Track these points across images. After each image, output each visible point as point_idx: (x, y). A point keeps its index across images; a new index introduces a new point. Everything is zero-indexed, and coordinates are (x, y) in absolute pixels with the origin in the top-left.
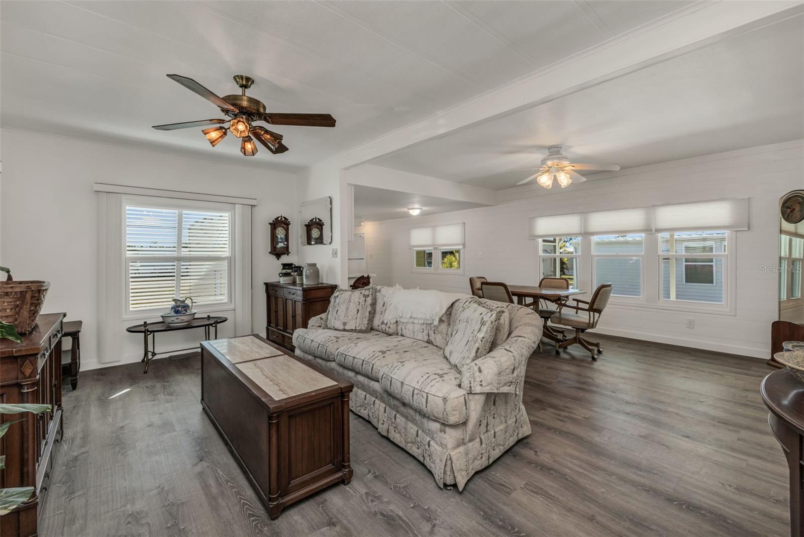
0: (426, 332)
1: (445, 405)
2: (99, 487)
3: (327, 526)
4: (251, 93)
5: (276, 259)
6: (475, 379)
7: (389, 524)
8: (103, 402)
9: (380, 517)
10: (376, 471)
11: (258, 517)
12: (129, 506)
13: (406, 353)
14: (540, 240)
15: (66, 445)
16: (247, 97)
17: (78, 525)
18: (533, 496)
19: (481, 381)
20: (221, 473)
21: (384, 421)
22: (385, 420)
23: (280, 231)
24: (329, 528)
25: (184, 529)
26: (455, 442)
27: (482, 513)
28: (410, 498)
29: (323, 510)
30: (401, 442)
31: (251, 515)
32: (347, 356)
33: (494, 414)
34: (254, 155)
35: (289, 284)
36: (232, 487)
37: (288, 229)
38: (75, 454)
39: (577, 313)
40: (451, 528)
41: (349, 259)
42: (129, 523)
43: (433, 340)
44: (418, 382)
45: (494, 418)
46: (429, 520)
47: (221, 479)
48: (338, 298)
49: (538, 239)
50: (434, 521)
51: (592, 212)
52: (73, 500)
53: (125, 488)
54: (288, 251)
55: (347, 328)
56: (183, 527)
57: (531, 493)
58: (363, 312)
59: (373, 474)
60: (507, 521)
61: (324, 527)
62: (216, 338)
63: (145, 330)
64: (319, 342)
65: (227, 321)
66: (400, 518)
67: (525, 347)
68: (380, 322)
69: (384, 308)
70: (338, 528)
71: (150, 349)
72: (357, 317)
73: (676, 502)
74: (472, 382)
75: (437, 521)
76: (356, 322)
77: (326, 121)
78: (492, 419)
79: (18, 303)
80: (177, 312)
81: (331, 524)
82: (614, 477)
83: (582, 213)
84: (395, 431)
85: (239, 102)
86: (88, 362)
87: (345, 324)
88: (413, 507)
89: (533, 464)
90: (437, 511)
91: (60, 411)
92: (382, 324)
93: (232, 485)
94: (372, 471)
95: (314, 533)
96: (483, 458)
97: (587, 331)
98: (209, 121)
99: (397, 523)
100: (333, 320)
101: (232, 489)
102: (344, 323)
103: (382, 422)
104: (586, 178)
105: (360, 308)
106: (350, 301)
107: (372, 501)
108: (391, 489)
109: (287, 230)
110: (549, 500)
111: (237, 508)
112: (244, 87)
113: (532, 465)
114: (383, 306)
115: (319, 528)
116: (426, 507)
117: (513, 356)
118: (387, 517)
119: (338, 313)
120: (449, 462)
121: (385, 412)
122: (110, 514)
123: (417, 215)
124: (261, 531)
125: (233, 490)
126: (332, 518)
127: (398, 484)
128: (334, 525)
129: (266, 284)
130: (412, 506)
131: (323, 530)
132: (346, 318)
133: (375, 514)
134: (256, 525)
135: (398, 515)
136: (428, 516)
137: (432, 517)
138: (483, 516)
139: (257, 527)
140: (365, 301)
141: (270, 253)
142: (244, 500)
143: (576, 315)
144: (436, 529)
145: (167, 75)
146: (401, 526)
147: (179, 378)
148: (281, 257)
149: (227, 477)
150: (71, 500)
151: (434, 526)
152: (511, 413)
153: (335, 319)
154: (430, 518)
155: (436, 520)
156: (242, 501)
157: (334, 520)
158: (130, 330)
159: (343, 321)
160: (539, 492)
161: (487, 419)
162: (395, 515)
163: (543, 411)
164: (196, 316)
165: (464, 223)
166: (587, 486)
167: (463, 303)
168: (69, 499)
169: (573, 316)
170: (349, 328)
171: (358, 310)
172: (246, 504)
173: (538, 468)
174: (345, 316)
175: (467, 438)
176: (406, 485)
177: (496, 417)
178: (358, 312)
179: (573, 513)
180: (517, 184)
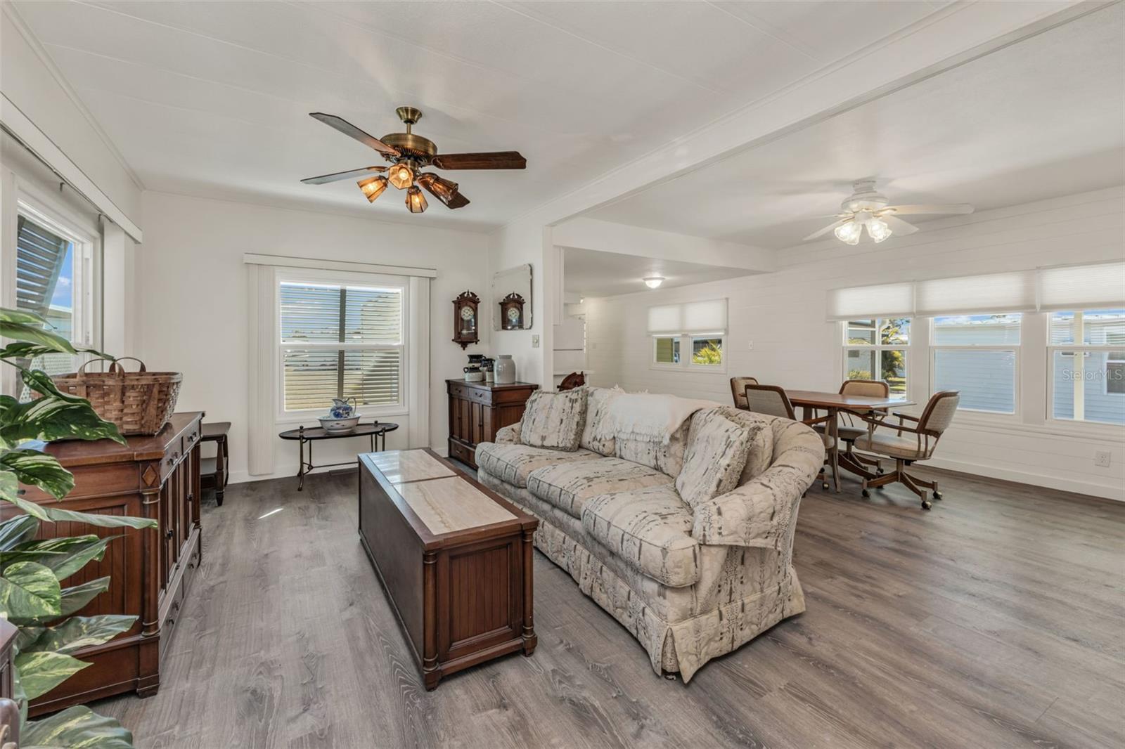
0: (653, 454)
1: (664, 559)
2: (232, 625)
3: (496, 708)
4: (417, 130)
5: (462, 348)
6: (711, 524)
7: (580, 717)
8: (250, 522)
9: (569, 705)
10: (570, 642)
11: (411, 684)
12: (262, 652)
13: (622, 482)
14: (845, 324)
15: (204, 571)
16: (413, 135)
17: (205, 669)
18: (797, 704)
19: (720, 528)
20: (373, 623)
21: (586, 574)
22: (588, 574)
23: (467, 311)
24: (498, 710)
25: (321, 688)
26: (679, 613)
27: (715, 718)
28: (613, 684)
29: (494, 686)
30: (608, 605)
31: (402, 682)
32: (541, 483)
33: (742, 578)
34: (423, 211)
35: (476, 382)
36: (384, 643)
37: (477, 308)
38: (212, 583)
39: (899, 435)
40: (666, 732)
41: (555, 350)
42: (261, 673)
43: (662, 466)
44: (630, 524)
45: (742, 583)
46: (635, 717)
47: (371, 630)
48: (536, 403)
49: (841, 322)
50: (643, 721)
51: (927, 280)
52: (203, 638)
53: (261, 629)
54: (476, 338)
55: (546, 444)
56: (321, 686)
57: (795, 699)
58: (569, 423)
59: (566, 646)
60: (752, 735)
61: (492, 709)
62: (383, 450)
63: (300, 436)
64: (507, 462)
65: (398, 429)
66: (596, 709)
67: (792, 482)
68: (592, 437)
69: (598, 417)
70: (510, 712)
71: (306, 460)
72: (560, 429)
73: (1039, 741)
74: (707, 529)
75: (648, 721)
76: (559, 436)
77: (514, 161)
78: (739, 584)
79: (145, 398)
80: (337, 415)
81: (503, 706)
82: (935, 690)
83: (914, 281)
84: (601, 589)
85: (401, 143)
86: (238, 474)
87: (543, 438)
88: (616, 697)
89: (803, 656)
90: (649, 706)
91: (198, 530)
92: (594, 441)
93: (383, 639)
94: (564, 642)
95: (479, 715)
96: (724, 638)
97: (915, 462)
98: (366, 170)
99: (591, 716)
100: (528, 433)
101: (383, 645)
102: (542, 436)
103: (584, 576)
104: (917, 227)
105: (564, 418)
106: (551, 407)
107: (560, 682)
108: (588, 669)
109: (475, 310)
110: (822, 712)
111: (387, 671)
112: (410, 122)
113: (802, 658)
114: (597, 415)
115: (485, 709)
116: (634, 700)
117: (773, 494)
118: (577, 706)
119: (535, 423)
120: (670, 640)
121: (588, 562)
122: (241, 659)
123: (657, 289)
124: (413, 704)
125: (385, 647)
126: (503, 698)
127: (600, 663)
128: (505, 707)
129: (448, 382)
130: (615, 695)
131: (490, 712)
132: (546, 430)
133: (562, 700)
134: (407, 695)
135: (592, 705)
136: (635, 711)
137: (641, 715)
138: (716, 723)
139: (409, 697)
140: (572, 408)
141: (453, 340)
142: (396, 660)
143: (898, 438)
144: (645, 732)
145: (310, 114)
146: (596, 722)
147: (337, 498)
148: (468, 346)
149: (379, 630)
150: (200, 638)
151: (642, 727)
152: (771, 578)
153: (531, 431)
154: (638, 715)
155: (646, 719)
156: (394, 662)
157: (507, 701)
158: (283, 437)
159: (542, 434)
160: (807, 698)
161: (731, 584)
162: (589, 705)
163: (830, 580)
164: (360, 421)
165: (727, 299)
166: (887, 698)
167: (706, 415)
168: (200, 636)
169: (892, 439)
170: (549, 445)
171: (562, 420)
172: (398, 667)
173: (811, 663)
174: (544, 428)
175: (699, 609)
176: (609, 665)
177: (745, 581)
178: (561, 423)
179: (858, 735)
180: (806, 239)
